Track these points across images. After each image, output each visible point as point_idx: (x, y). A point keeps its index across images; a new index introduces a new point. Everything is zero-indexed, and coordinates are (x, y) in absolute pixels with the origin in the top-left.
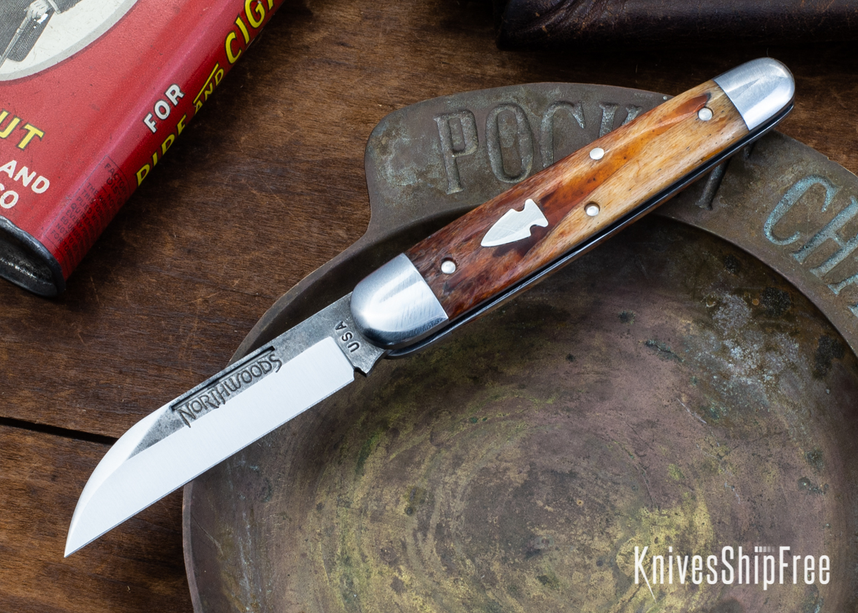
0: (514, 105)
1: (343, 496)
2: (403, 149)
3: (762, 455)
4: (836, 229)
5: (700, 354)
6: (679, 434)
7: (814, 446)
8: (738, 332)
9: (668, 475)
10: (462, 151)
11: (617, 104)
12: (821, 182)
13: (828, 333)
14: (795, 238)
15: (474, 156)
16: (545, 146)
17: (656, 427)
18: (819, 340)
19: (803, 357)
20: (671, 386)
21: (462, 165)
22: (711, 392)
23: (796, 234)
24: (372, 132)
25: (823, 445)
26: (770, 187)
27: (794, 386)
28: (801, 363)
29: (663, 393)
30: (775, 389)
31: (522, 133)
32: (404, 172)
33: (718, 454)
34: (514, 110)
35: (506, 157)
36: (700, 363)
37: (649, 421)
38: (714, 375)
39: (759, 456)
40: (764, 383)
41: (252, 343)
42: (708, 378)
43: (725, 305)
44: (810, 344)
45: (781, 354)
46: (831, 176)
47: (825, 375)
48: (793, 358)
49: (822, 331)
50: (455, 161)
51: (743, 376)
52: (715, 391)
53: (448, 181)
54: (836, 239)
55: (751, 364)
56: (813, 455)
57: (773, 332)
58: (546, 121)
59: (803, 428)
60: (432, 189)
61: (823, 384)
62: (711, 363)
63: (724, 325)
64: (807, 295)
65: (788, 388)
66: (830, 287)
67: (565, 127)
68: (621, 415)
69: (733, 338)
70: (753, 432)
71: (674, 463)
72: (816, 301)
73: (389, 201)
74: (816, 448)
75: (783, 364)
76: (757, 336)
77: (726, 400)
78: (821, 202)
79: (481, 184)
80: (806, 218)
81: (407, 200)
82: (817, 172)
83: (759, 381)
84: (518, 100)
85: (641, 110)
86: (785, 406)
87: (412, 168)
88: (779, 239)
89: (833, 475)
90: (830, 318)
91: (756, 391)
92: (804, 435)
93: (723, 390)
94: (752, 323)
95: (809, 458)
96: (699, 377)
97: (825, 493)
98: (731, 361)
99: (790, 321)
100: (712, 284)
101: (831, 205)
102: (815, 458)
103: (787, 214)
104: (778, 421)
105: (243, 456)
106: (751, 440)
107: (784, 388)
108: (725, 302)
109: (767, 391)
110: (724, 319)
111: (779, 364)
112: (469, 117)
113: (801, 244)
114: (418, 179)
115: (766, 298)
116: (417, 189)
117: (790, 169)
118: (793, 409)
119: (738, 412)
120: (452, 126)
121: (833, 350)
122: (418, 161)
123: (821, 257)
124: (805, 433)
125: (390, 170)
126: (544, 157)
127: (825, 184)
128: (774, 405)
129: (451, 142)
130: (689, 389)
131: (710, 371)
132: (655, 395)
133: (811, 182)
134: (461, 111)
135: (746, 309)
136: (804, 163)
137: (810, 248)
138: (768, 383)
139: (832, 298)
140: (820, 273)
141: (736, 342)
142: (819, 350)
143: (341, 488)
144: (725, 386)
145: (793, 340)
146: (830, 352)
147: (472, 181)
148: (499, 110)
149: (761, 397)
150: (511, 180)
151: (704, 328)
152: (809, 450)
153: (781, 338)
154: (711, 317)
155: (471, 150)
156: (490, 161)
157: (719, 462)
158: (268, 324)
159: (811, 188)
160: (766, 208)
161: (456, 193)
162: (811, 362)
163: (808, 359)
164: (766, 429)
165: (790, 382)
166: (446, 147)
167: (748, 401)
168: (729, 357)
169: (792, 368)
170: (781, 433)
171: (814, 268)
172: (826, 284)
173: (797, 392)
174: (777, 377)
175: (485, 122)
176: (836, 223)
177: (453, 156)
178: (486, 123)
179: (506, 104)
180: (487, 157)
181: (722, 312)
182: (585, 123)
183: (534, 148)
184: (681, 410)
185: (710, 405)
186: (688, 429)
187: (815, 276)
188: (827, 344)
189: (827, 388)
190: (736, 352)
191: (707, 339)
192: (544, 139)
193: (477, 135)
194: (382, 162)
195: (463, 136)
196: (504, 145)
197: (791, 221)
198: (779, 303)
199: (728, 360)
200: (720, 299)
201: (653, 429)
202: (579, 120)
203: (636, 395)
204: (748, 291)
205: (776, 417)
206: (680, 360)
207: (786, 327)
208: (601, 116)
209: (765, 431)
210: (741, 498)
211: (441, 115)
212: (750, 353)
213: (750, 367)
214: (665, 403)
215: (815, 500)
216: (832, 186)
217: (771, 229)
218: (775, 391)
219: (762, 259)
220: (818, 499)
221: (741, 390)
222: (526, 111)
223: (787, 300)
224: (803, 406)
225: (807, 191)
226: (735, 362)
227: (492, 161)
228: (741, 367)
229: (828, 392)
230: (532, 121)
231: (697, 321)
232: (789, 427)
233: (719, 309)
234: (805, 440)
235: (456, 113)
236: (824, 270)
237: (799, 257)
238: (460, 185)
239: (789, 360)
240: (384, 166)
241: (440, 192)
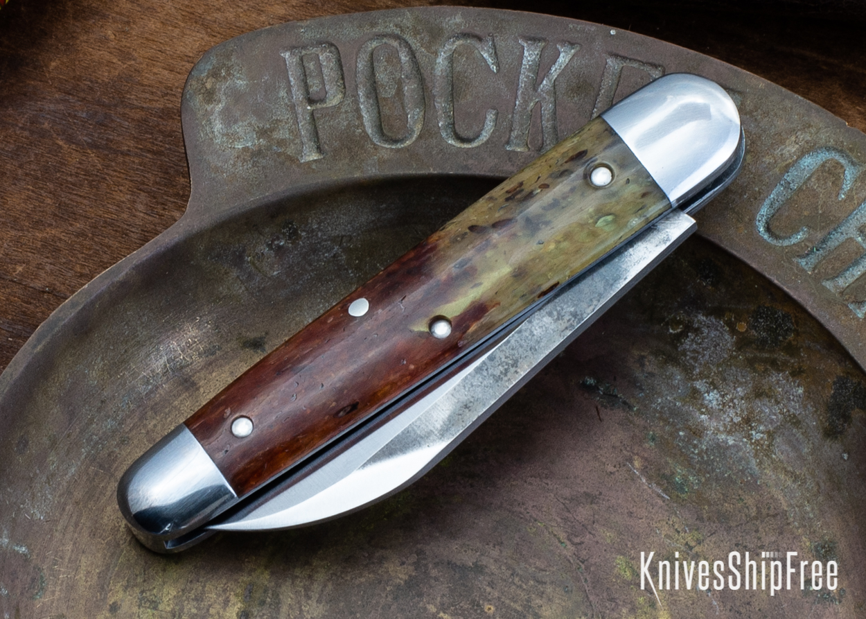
0: (397, 37)
1: (148, 593)
2: (237, 96)
3: (751, 546)
4: (859, 225)
5: (660, 400)
6: (630, 514)
7: (824, 535)
8: (715, 369)
9: (615, 571)
10: (322, 101)
11: (544, 40)
12: (837, 157)
13: (848, 373)
14: (800, 236)
15: (339, 108)
16: (441, 96)
17: (598, 503)
18: (835, 383)
19: (809, 406)
20: (618, 444)
21: (322, 121)
22: (675, 454)
23: (803, 230)
24: (192, 69)
25: (838, 533)
26: (765, 162)
27: (795, 448)
28: (807, 416)
29: (607, 455)
30: (768, 451)
31: (407, 77)
32: (239, 128)
33: (687, 544)
34: (395, 44)
35: (386, 111)
36: (660, 412)
37: (587, 495)
38: (679, 430)
39: (746, 547)
40: (751, 444)
41: (21, 369)
42: (671, 435)
43: (697, 331)
44: (820, 388)
45: (777, 403)
46: (851, 150)
47: (841, 433)
48: (795, 408)
49: (839, 370)
50: (312, 114)
51: (722, 433)
52: (682, 452)
53: (302, 143)
54: (860, 238)
55: (732, 415)
56: (823, 547)
57: (766, 370)
58: (441, 61)
59: (808, 509)
60: (279, 155)
61: (837, 445)
62: (675, 413)
63: (695, 359)
64: (818, 318)
65: (786, 451)
66: (851, 307)
67: (469, 71)
68: (547, 484)
69: (708, 377)
70: (738, 513)
71: (622, 554)
72: (832, 326)
73: (217, 169)
74: (827, 538)
75: (780, 416)
76: (743, 376)
77: (698, 466)
78: (837, 185)
79: (349, 149)
80: (816, 208)
81: (244, 169)
82: (832, 142)
83: (745, 440)
84: (402, 31)
85: (578, 49)
86: (782, 477)
87: (250, 124)
88: (777, 237)
89: (852, 576)
90: (852, 351)
91: (740, 454)
92: (809, 518)
93: (693, 453)
94: (736, 357)
95: (817, 551)
96: (659, 432)
97: (840, 602)
98: (704, 410)
99: (792, 355)
100: (679, 300)
101: (851, 190)
102: (826, 552)
103: (789, 202)
104: (772, 497)
105: (5, 532)
106: (733, 524)
107: (782, 451)
108: (696, 326)
109: (756, 456)
110: (695, 351)
111: (774, 417)
112: (330, 52)
113: (807, 244)
114: (259, 140)
115: (757, 321)
116: (257, 153)
117: (793, 138)
118: (794, 481)
119: (714, 484)
120: (306, 64)
121: (854, 397)
122: (259, 113)
123: (838, 264)
124: (811, 515)
125: (218, 126)
126: (440, 112)
127: (842, 161)
128: (766, 475)
129: (306, 87)
130: (644, 450)
131: (673, 425)
132: (596, 457)
133: (823, 156)
134: (320, 43)
135: (727, 336)
136: (813, 130)
137: (821, 251)
138: (757, 443)
139: (854, 323)
140: (836, 287)
141: (712, 383)
142: (833, 396)
143: (144, 581)
144: (695, 446)
145: (795, 382)
146: (849, 400)
147: (336, 144)
148: (375, 44)
149: (748, 463)
150: (392, 144)
151: (666, 362)
152: (816, 539)
153: (778, 380)
154: (676, 348)
155: (334, 100)
156: (363, 117)
157: (688, 554)
158: (43, 343)
159: (823, 165)
160: (760, 193)
161: (315, 161)
162: (821, 415)
163: (817, 410)
164: (755, 509)
165: (789, 442)
166: (298, 94)
167: (730, 468)
168: (702, 405)
169: (794, 423)
170: (777, 515)
171: (828, 280)
172: (846, 303)
173: (801, 457)
174: (771, 435)
175: (354, 61)
176: (858, 216)
177: (309, 108)
178: (356, 62)
179: (384, 36)
180: (358, 110)
181: (693, 340)
182: (498, 66)
183: (425, 99)
184: (633, 480)
185: (674, 473)
186: (643, 507)
187: (829, 291)
188: (846, 388)
189: (844, 452)
190: (712, 398)
191: (669, 379)
192: (439, 87)
193: (343, 79)
194: (207, 114)
195: (324, 81)
196: (383, 95)
197: (795, 212)
198: (776, 329)
199: (699, 410)
200: (689, 322)
201: (593, 506)
202: (490, 61)
203: (568, 456)
204: (730, 310)
205: (769, 493)
206: (630, 407)
207: (785, 363)
208: (522, 56)
209: (753, 512)
210: (719, 607)
211: (292, 48)
212: (732, 400)
213: (732, 419)
214: (610, 468)
215: (827, 611)
216: (853, 164)
217: (767, 223)
218: (767, 455)
219: (754, 265)
220: (831, 610)
221: (719, 452)
222: (414, 47)
223: (789, 325)
224: (808, 477)
225: (818, 170)
226: (710, 412)
227: (366, 116)
228: (718, 419)
229: (846, 458)
230: (423, 61)
231: (656, 353)
232: (787, 507)
233: (688, 337)
234: (811, 526)
235: (313, 46)
236: (842, 282)
237: (807, 263)
238: (319, 149)
239: (788, 411)
240: (209, 120)
241: (292, 160)
